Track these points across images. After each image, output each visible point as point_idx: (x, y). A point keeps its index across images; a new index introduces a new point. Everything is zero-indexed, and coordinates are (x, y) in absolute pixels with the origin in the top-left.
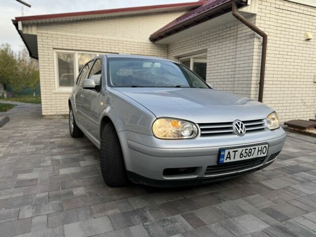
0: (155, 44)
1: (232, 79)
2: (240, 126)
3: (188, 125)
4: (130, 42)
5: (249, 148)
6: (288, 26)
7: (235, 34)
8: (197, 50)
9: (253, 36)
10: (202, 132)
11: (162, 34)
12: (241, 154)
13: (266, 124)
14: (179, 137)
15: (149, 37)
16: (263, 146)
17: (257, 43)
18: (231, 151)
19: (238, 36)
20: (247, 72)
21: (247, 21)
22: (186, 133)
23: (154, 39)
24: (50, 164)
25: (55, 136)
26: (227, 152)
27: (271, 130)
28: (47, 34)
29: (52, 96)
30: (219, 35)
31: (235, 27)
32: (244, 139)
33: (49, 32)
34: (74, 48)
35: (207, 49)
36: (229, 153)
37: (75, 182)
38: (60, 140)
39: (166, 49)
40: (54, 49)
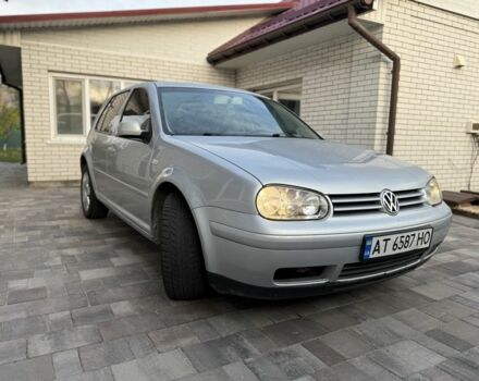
0: (217, 69)
1: (344, 127)
2: (391, 200)
3: (313, 197)
4: (176, 63)
5: (405, 235)
6: (430, 45)
7: (349, 55)
8: (285, 79)
9: (377, 59)
10: (337, 209)
11: (229, 53)
12: (395, 244)
13: (425, 197)
14: (298, 216)
15: (206, 55)
16: (425, 231)
17: (384, 70)
18: (381, 239)
19: (354, 58)
20: (367, 115)
21: (370, 34)
22: (310, 211)
23: (215, 60)
24: (60, 263)
25: (57, 216)
26: (375, 240)
27: (434, 206)
28: (38, 46)
29: (46, 149)
30: (323, 57)
31: (350, 44)
32: (399, 220)
33: (40, 43)
34: (82, 71)
35: (301, 78)
36: (378, 242)
37: (111, 292)
38: (66, 222)
39: (234, 77)
40: (49, 71)
